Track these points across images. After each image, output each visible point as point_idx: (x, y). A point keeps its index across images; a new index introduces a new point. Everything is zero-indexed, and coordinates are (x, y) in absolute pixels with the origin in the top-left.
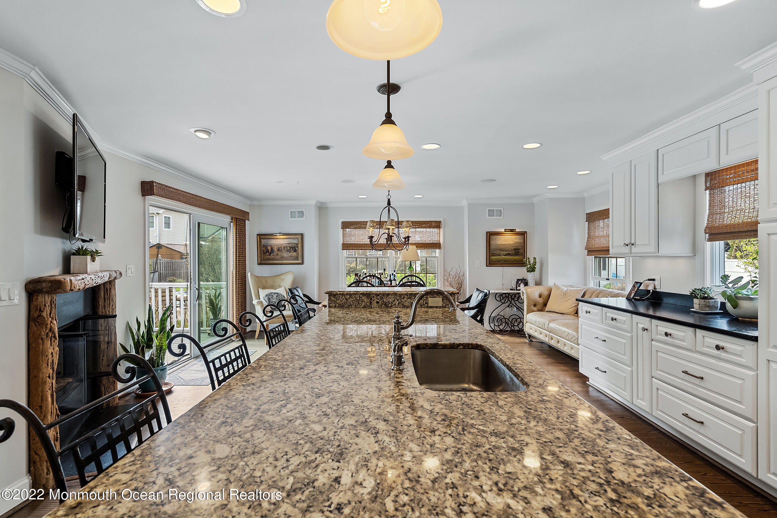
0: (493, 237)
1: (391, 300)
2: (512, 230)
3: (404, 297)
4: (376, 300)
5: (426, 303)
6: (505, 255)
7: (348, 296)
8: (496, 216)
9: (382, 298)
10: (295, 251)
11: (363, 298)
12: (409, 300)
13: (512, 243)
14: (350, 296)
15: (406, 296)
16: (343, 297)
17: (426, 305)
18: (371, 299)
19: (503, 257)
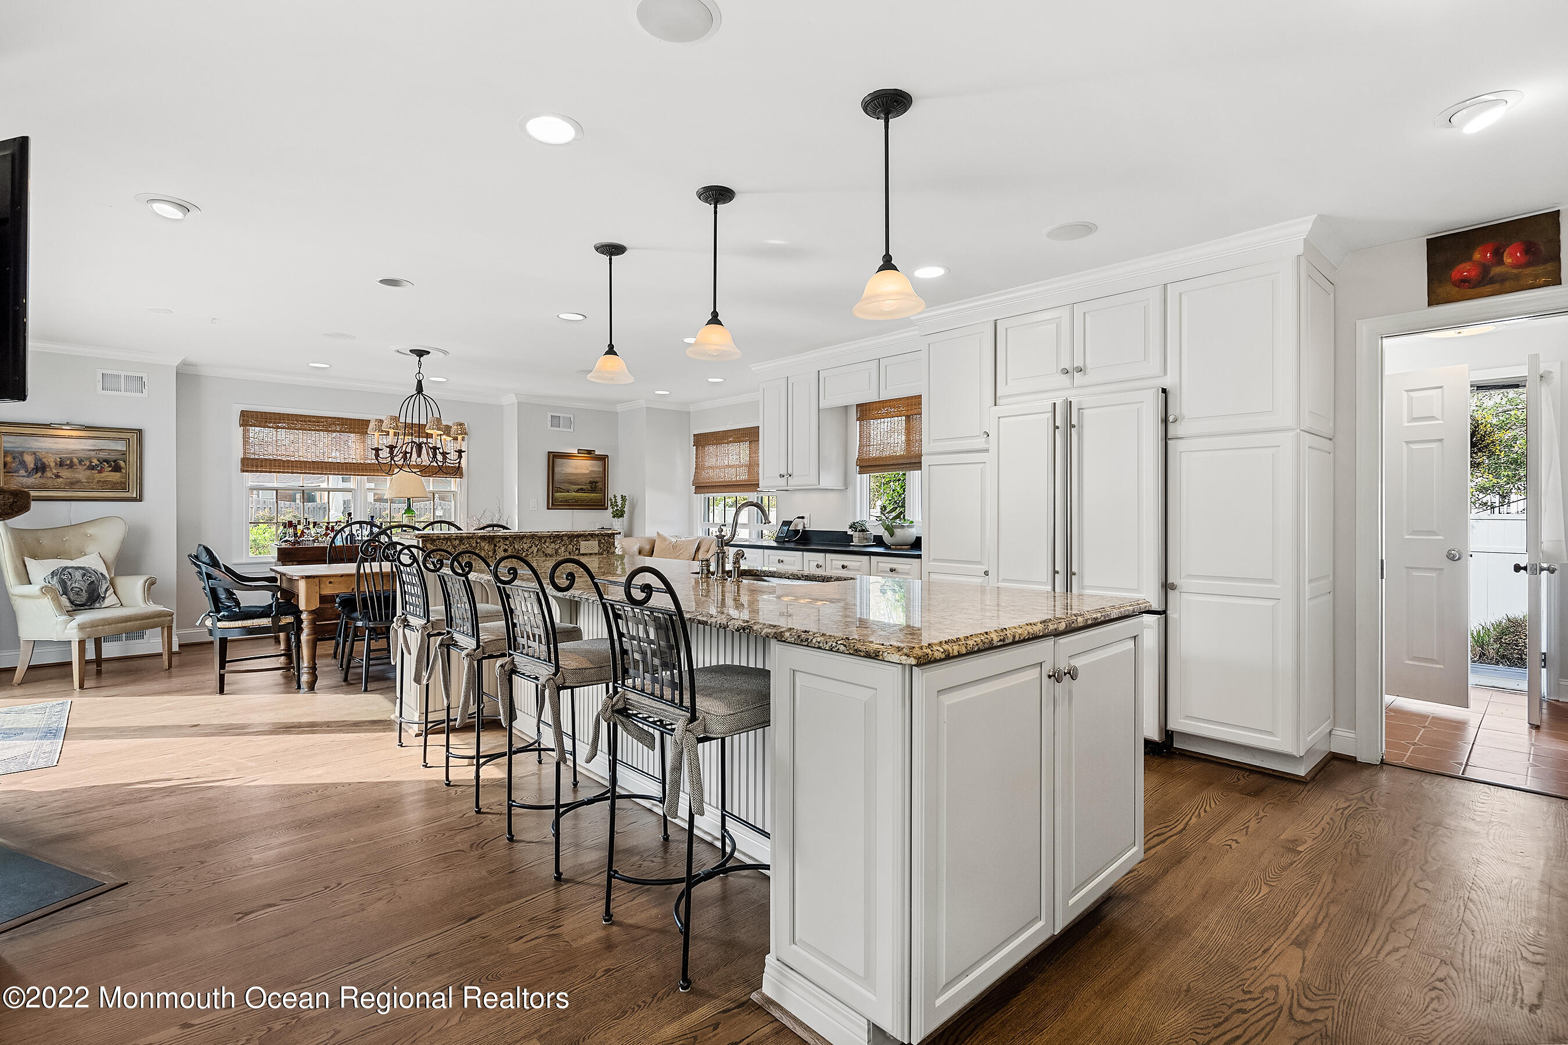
0: (558, 461)
1: (526, 546)
2: (589, 452)
3: (545, 542)
4: (503, 547)
5: (576, 549)
6: (577, 491)
7: (457, 542)
8: (563, 427)
9: (512, 544)
10: (117, 469)
11: (483, 544)
12: (553, 544)
13: (586, 472)
14: (460, 541)
15: (548, 540)
16: (449, 543)
17: (577, 551)
18: (495, 546)
19: (574, 494)
